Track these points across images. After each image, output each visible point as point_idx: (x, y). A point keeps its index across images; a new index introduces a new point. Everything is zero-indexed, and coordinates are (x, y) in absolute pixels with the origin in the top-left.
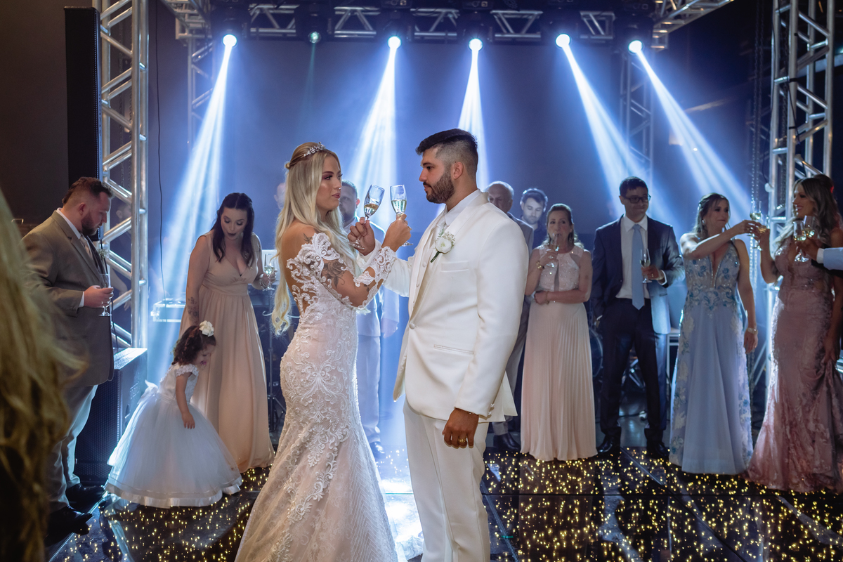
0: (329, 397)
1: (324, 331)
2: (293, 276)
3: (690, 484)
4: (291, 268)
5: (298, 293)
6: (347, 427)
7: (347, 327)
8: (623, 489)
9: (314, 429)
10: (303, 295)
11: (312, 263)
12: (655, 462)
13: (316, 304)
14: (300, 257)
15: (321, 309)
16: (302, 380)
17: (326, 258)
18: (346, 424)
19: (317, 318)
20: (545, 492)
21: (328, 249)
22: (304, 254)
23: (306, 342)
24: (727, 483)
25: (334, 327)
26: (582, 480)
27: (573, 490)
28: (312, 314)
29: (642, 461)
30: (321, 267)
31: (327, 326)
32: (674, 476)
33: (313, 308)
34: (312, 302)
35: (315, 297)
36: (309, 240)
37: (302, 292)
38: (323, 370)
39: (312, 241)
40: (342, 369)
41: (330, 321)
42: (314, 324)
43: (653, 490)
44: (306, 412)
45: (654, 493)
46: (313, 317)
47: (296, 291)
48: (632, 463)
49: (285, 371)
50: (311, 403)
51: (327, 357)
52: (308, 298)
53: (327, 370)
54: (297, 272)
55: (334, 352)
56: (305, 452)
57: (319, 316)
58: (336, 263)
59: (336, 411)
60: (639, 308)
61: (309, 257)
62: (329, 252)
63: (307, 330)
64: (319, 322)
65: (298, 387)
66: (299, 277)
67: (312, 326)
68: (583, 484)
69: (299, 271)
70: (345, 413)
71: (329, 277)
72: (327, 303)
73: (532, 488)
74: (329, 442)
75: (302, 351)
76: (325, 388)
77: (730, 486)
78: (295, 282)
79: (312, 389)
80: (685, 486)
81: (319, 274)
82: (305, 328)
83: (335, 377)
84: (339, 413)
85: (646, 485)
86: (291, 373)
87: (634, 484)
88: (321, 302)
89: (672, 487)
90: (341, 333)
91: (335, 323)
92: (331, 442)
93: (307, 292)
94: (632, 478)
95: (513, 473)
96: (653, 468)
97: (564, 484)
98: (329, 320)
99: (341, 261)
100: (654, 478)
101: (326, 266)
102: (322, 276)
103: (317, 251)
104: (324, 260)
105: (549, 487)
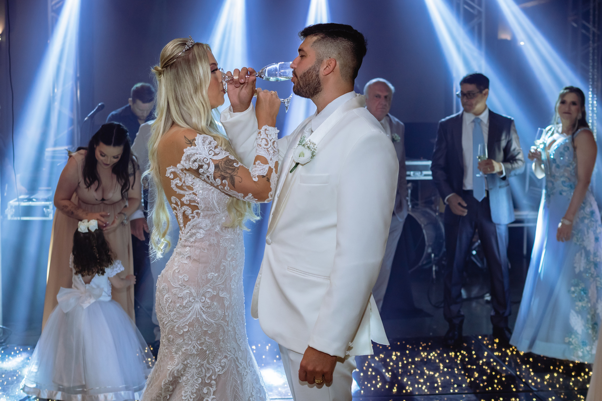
0: (207, 326)
1: (206, 251)
2: (173, 186)
3: (547, 377)
4: (172, 176)
5: (178, 206)
6: (226, 357)
7: (233, 245)
8: (482, 385)
9: (188, 361)
10: (185, 208)
11: (201, 167)
12: (508, 351)
13: (197, 220)
14: (184, 163)
15: (203, 225)
16: (178, 305)
17: (215, 158)
18: (224, 354)
19: (199, 236)
20: (404, 391)
21: (215, 148)
22: (188, 158)
23: (186, 262)
24: (583, 374)
25: (219, 246)
26: (440, 376)
27: (432, 388)
28: (193, 231)
29: (496, 350)
30: (212, 169)
31: (210, 245)
32: (529, 368)
33: (194, 223)
34: (193, 217)
35: (197, 211)
36: (191, 143)
37: (183, 204)
38: (203, 295)
39: (196, 142)
40: (225, 293)
41: (213, 240)
42: (195, 242)
43: (512, 386)
44: (180, 341)
45: (514, 390)
46: (195, 234)
47: (176, 204)
48: (486, 354)
49: (160, 292)
50: (187, 332)
51: (208, 281)
52: (189, 212)
53: (208, 295)
54: (178, 181)
55: (216, 275)
56: (178, 388)
57: (201, 234)
58: (228, 161)
59: (214, 340)
60: (480, 200)
61: (195, 161)
62: (217, 151)
63: (188, 249)
64: (202, 240)
65: (173, 313)
66: (181, 188)
67: (193, 244)
68: (441, 380)
69: (181, 180)
70: (223, 341)
71: (223, 178)
72: (211, 218)
73: (391, 388)
74: (206, 376)
75: (181, 272)
76: (204, 316)
77: (586, 377)
78: (174, 193)
79: (189, 316)
80: (543, 379)
81: (212, 178)
82: (185, 246)
83: (215, 304)
84: (217, 342)
85: (504, 379)
86: (166, 296)
87: (491, 379)
88: (204, 216)
89: (530, 381)
90: (226, 253)
91: (219, 242)
92: (208, 375)
93: (189, 205)
94: (489, 371)
95: (370, 370)
96: (507, 359)
97: (422, 381)
98: (212, 238)
99: (232, 158)
100: (510, 372)
101: (217, 167)
102: (215, 179)
103: (203, 153)
104: (213, 160)
105: (408, 385)
